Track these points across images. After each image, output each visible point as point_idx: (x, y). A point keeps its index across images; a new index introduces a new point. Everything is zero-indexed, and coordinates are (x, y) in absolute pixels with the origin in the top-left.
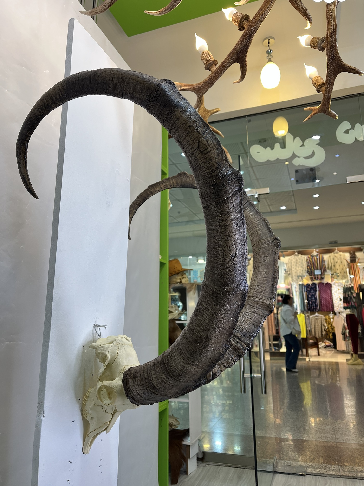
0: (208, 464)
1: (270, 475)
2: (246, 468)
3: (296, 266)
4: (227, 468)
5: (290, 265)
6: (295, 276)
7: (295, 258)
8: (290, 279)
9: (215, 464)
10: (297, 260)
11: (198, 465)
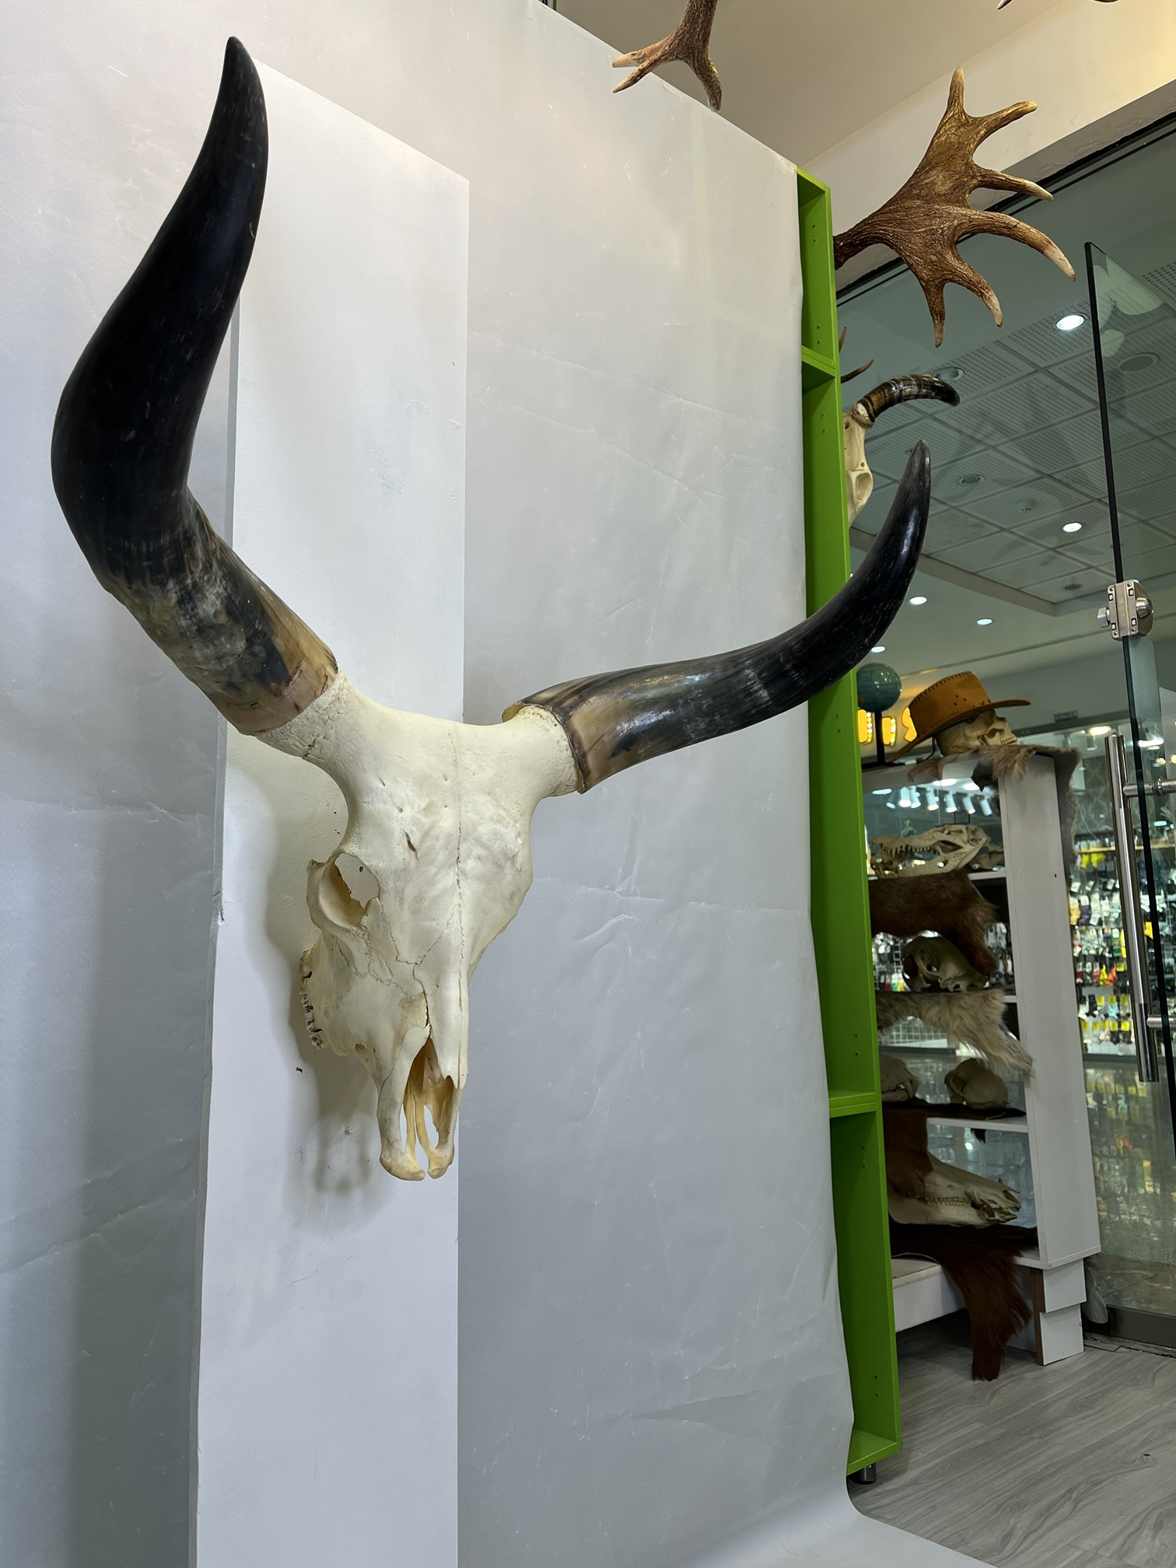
0: (1127, 1348)
11: (1088, 1343)
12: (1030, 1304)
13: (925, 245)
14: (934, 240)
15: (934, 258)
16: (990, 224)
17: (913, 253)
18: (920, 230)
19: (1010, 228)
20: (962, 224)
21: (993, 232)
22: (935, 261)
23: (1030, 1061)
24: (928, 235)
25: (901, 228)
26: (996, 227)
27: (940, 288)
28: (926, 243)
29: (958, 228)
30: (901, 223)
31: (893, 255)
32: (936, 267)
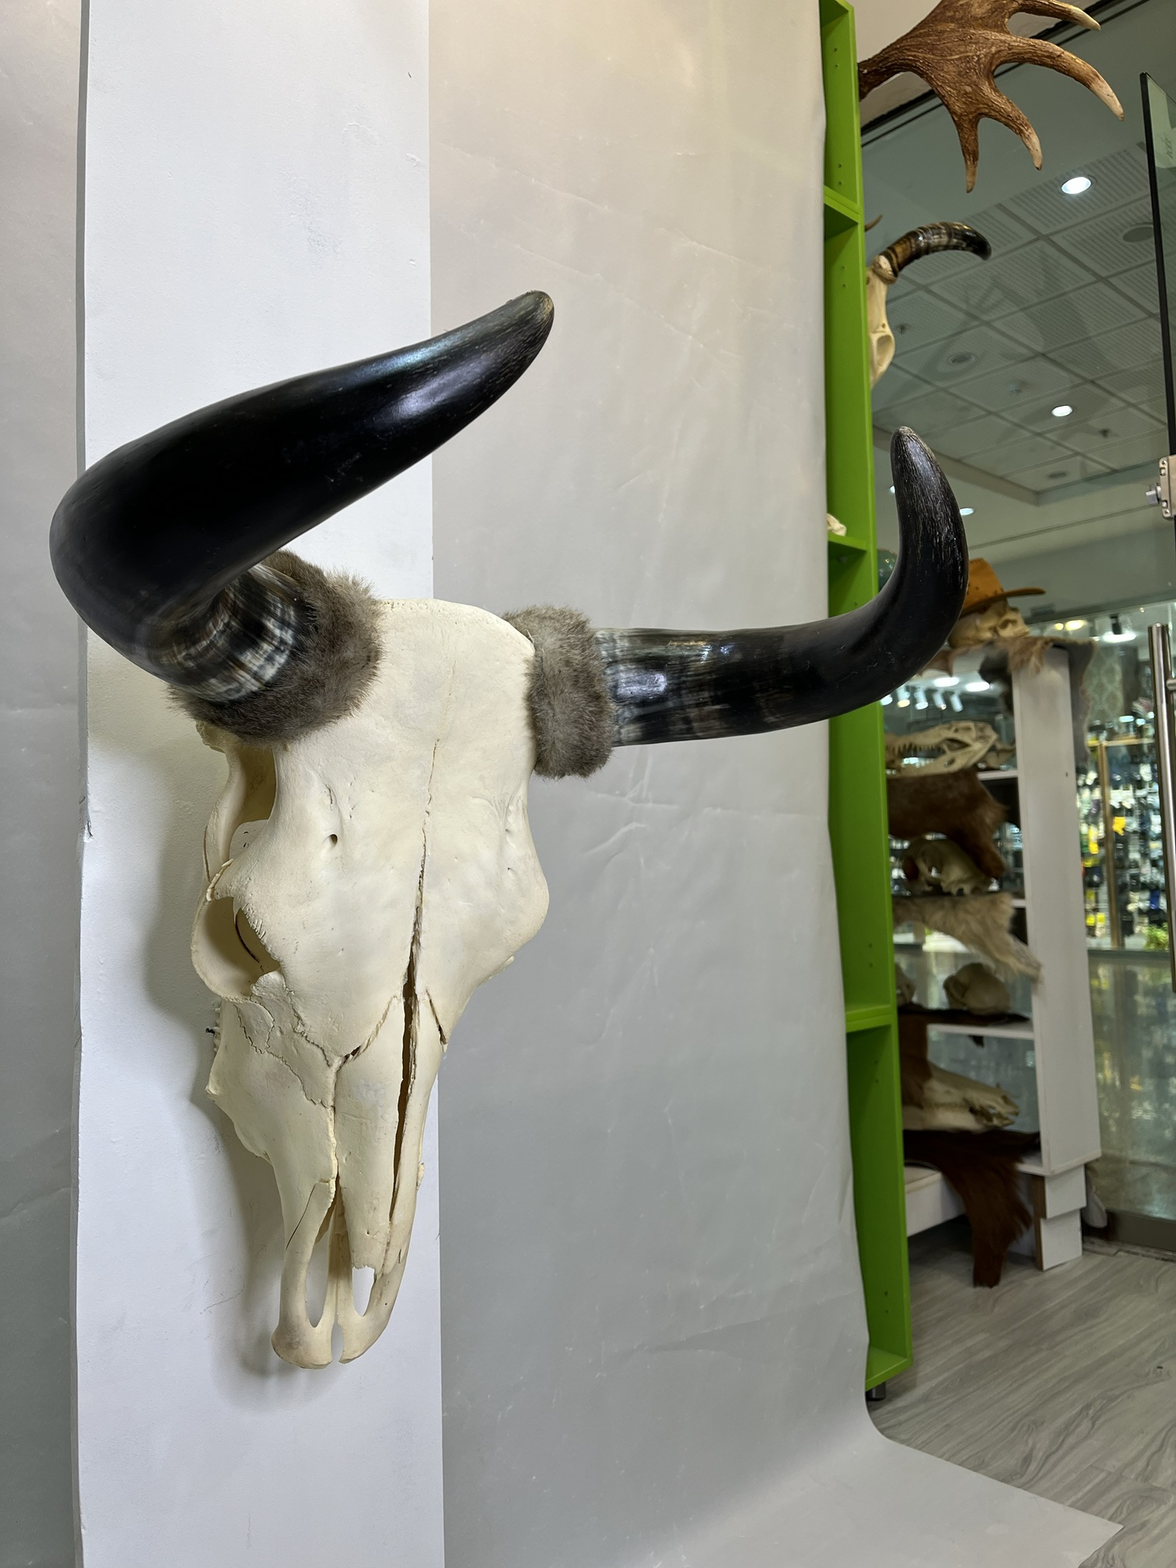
11: (1087, 1247)
12: (1030, 1209)
13: (959, 74)
14: (970, 69)
15: (968, 89)
16: (1032, 51)
17: (945, 83)
18: (953, 57)
19: (1054, 58)
20: (1000, 51)
21: (1034, 62)
22: (970, 93)
23: (1038, 967)
24: (962, 63)
25: (933, 54)
26: (1038, 56)
27: (974, 123)
28: (960, 72)
29: (996, 56)
30: (932, 49)
31: (926, 88)
32: (970, 100)
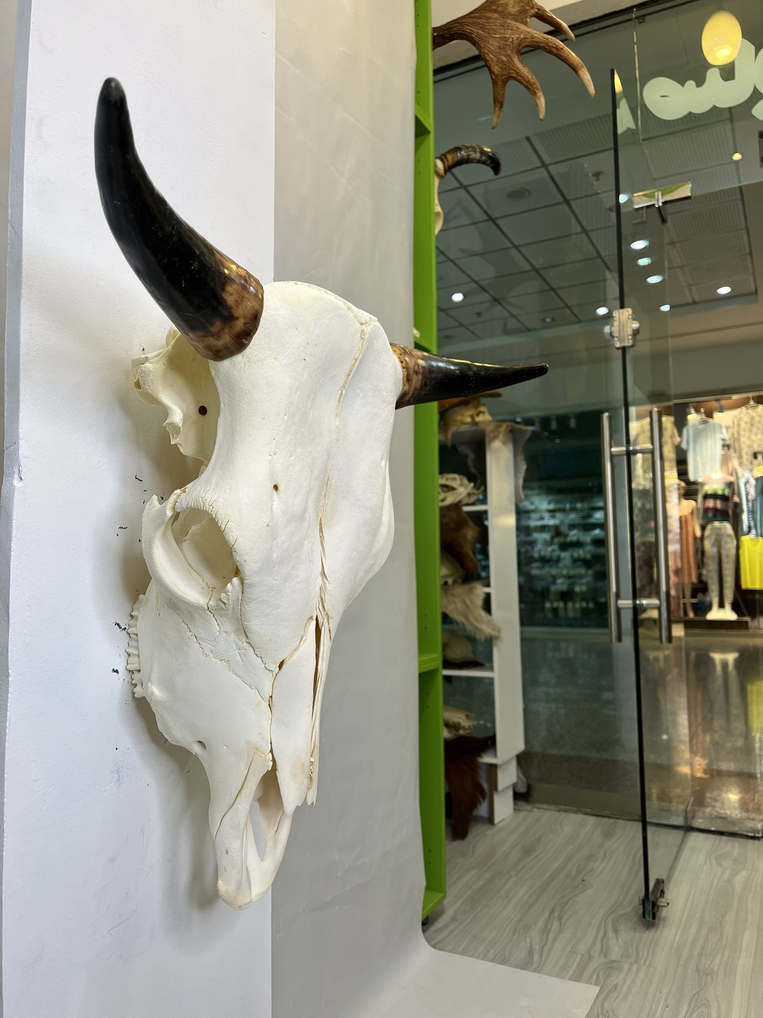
0: (539, 808)
1: (677, 835)
2: (623, 817)
3: (750, 431)
4: (580, 817)
5: (735, 430)
6: (747, 454)
7: (748, 413)
8: (735, 463)
9: (553, 807)
10: (752, 418)
11: (516, 807)
12: (485, 786)
13: (499, 47)
14: (507, 45)
15: (504, 59)
16: (544, 43)
18: (496, 36)
19: (558, 49)
20: (526, 38)
21: (546, 50)
22: (505, 61)
23: (499, 631)
24: (502, 41)
25: (483, 31)
26: (549, 46)
27: (505, 83)
28: (500, 46)
29: (523, 41)
30: (483, 28)
31: (474, 52)
32: (504, 66)
